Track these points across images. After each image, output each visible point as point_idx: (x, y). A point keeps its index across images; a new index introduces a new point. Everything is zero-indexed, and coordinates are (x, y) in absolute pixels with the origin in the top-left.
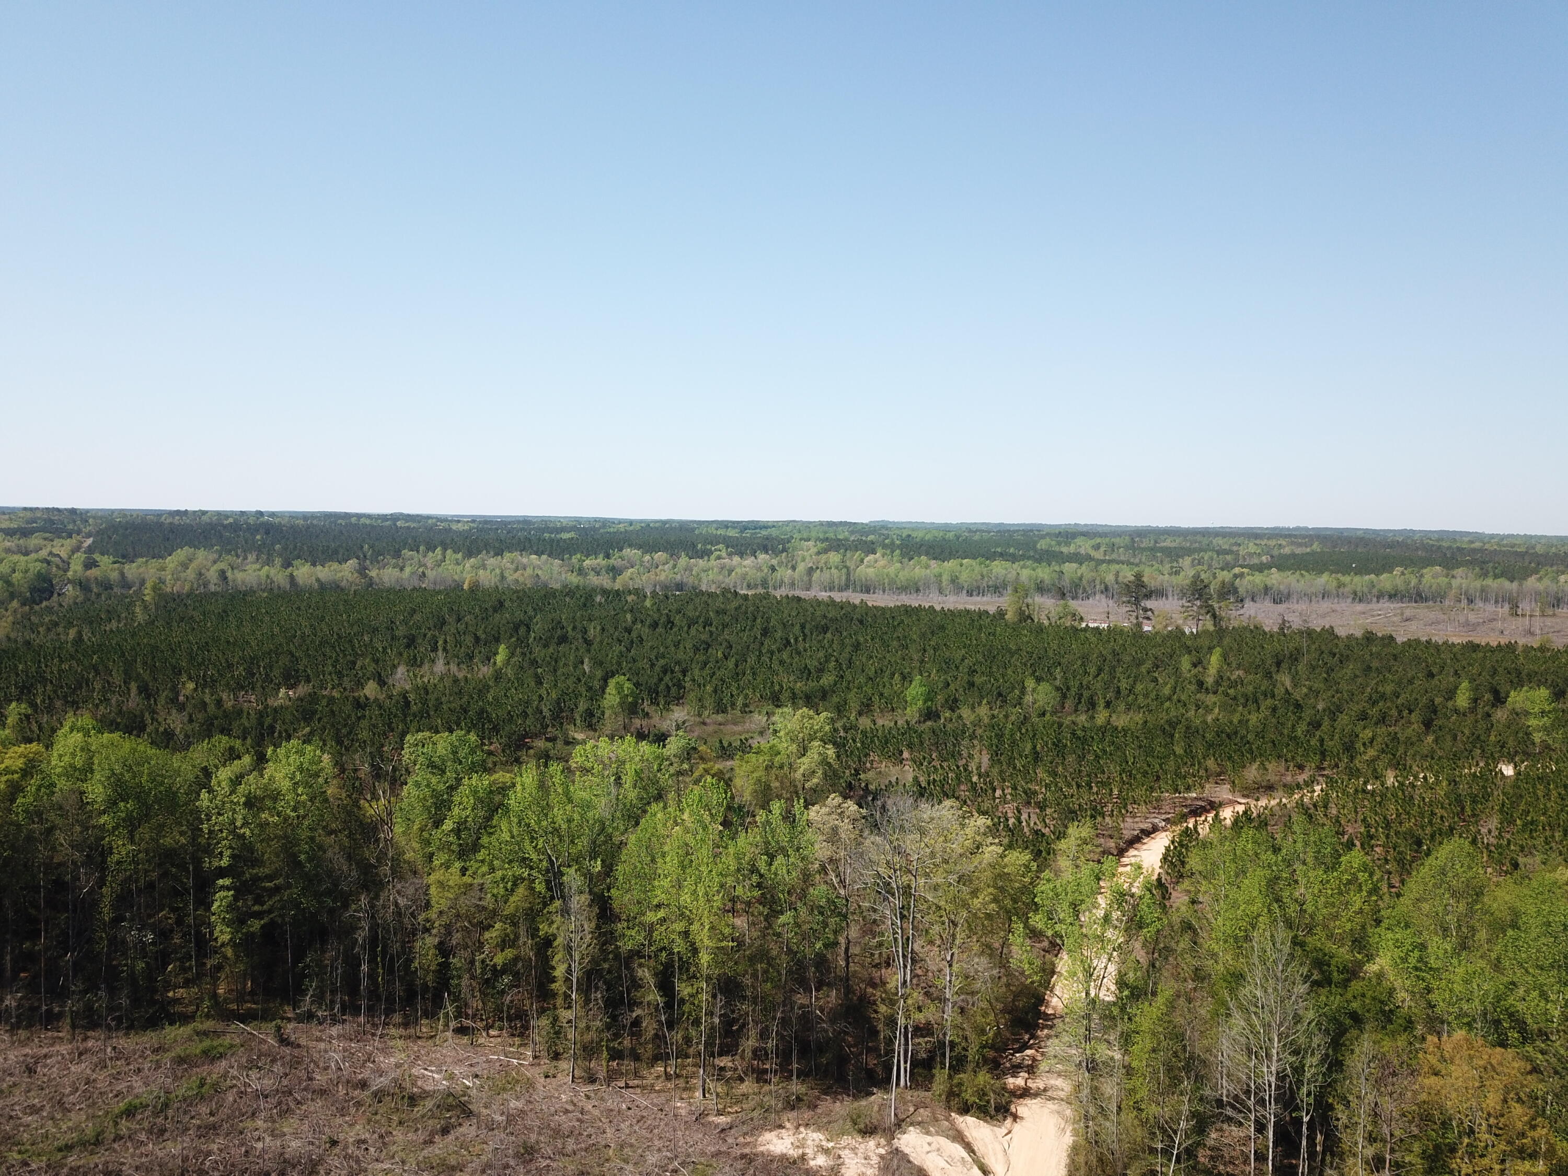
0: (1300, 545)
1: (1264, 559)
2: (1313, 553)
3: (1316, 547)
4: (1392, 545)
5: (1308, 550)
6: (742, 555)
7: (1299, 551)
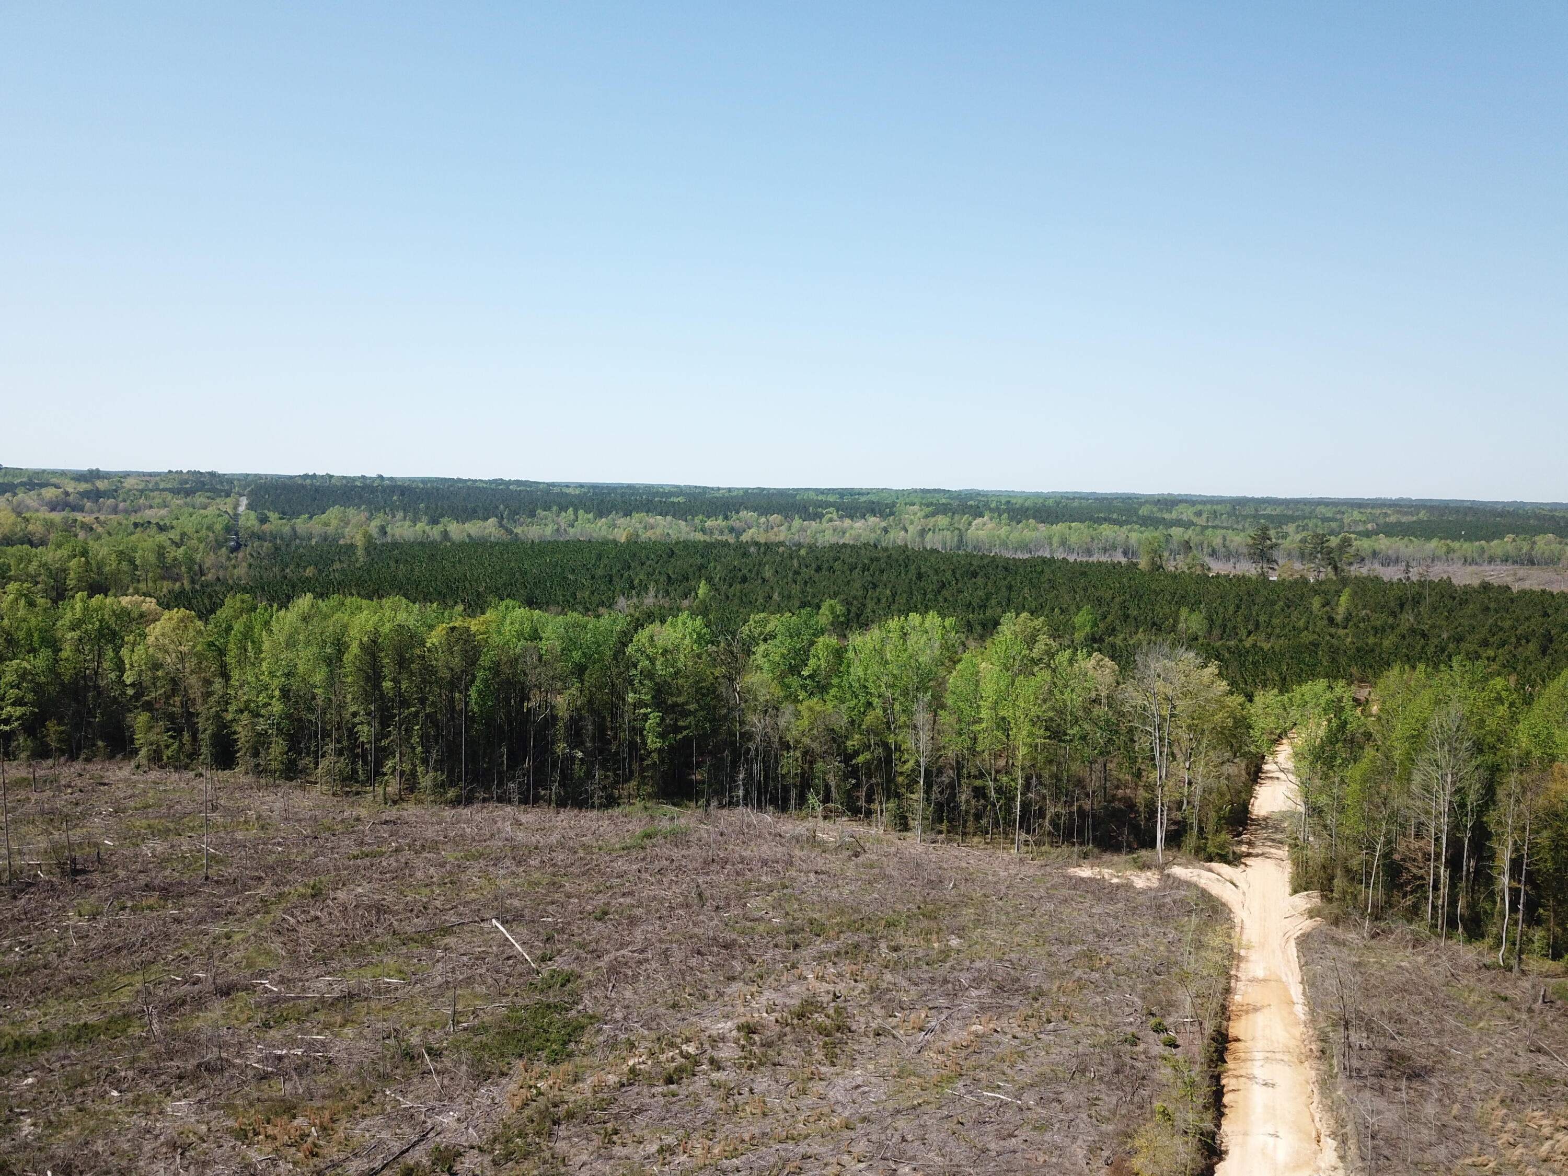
0: (1406, 514)
1: (1370, 526)
2: (1420, 522)
3: (1423, 515)
4: (1502, 514)
5: (1414, 518)
6: (852, 518)
7: (1404, 519)
